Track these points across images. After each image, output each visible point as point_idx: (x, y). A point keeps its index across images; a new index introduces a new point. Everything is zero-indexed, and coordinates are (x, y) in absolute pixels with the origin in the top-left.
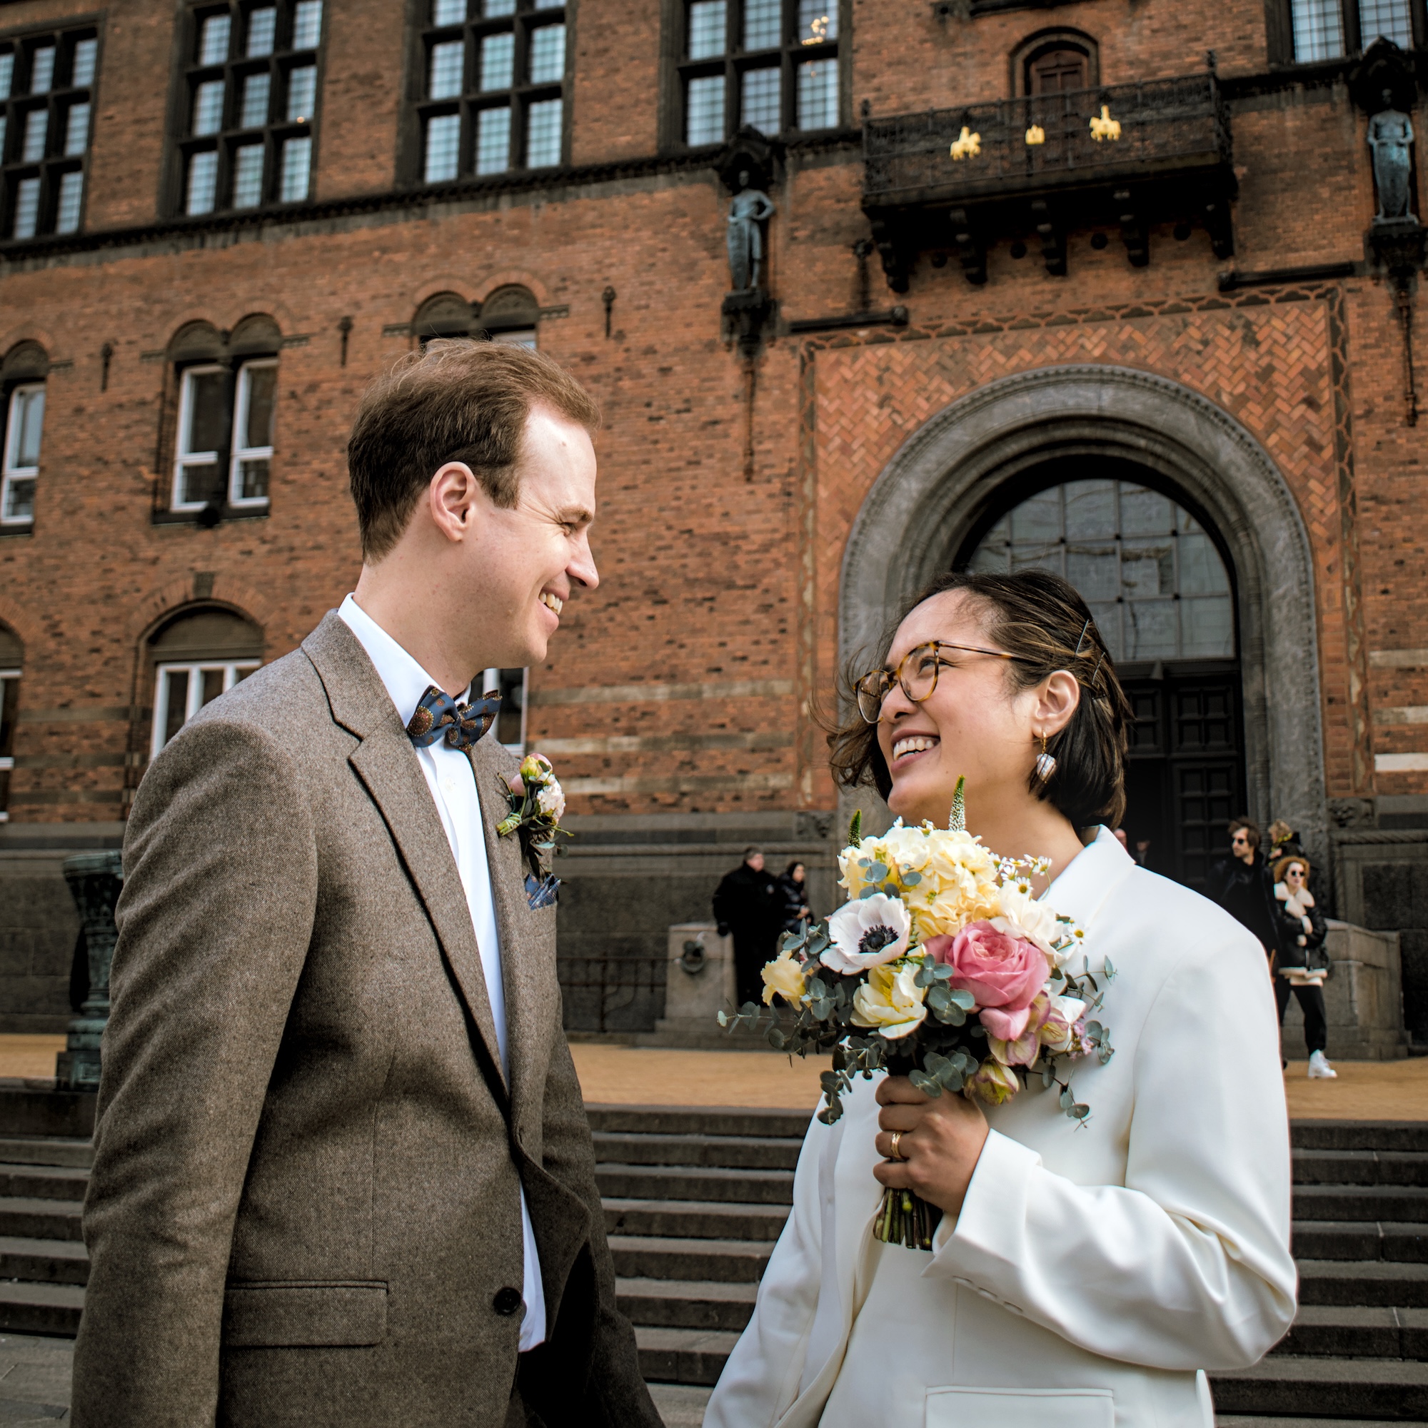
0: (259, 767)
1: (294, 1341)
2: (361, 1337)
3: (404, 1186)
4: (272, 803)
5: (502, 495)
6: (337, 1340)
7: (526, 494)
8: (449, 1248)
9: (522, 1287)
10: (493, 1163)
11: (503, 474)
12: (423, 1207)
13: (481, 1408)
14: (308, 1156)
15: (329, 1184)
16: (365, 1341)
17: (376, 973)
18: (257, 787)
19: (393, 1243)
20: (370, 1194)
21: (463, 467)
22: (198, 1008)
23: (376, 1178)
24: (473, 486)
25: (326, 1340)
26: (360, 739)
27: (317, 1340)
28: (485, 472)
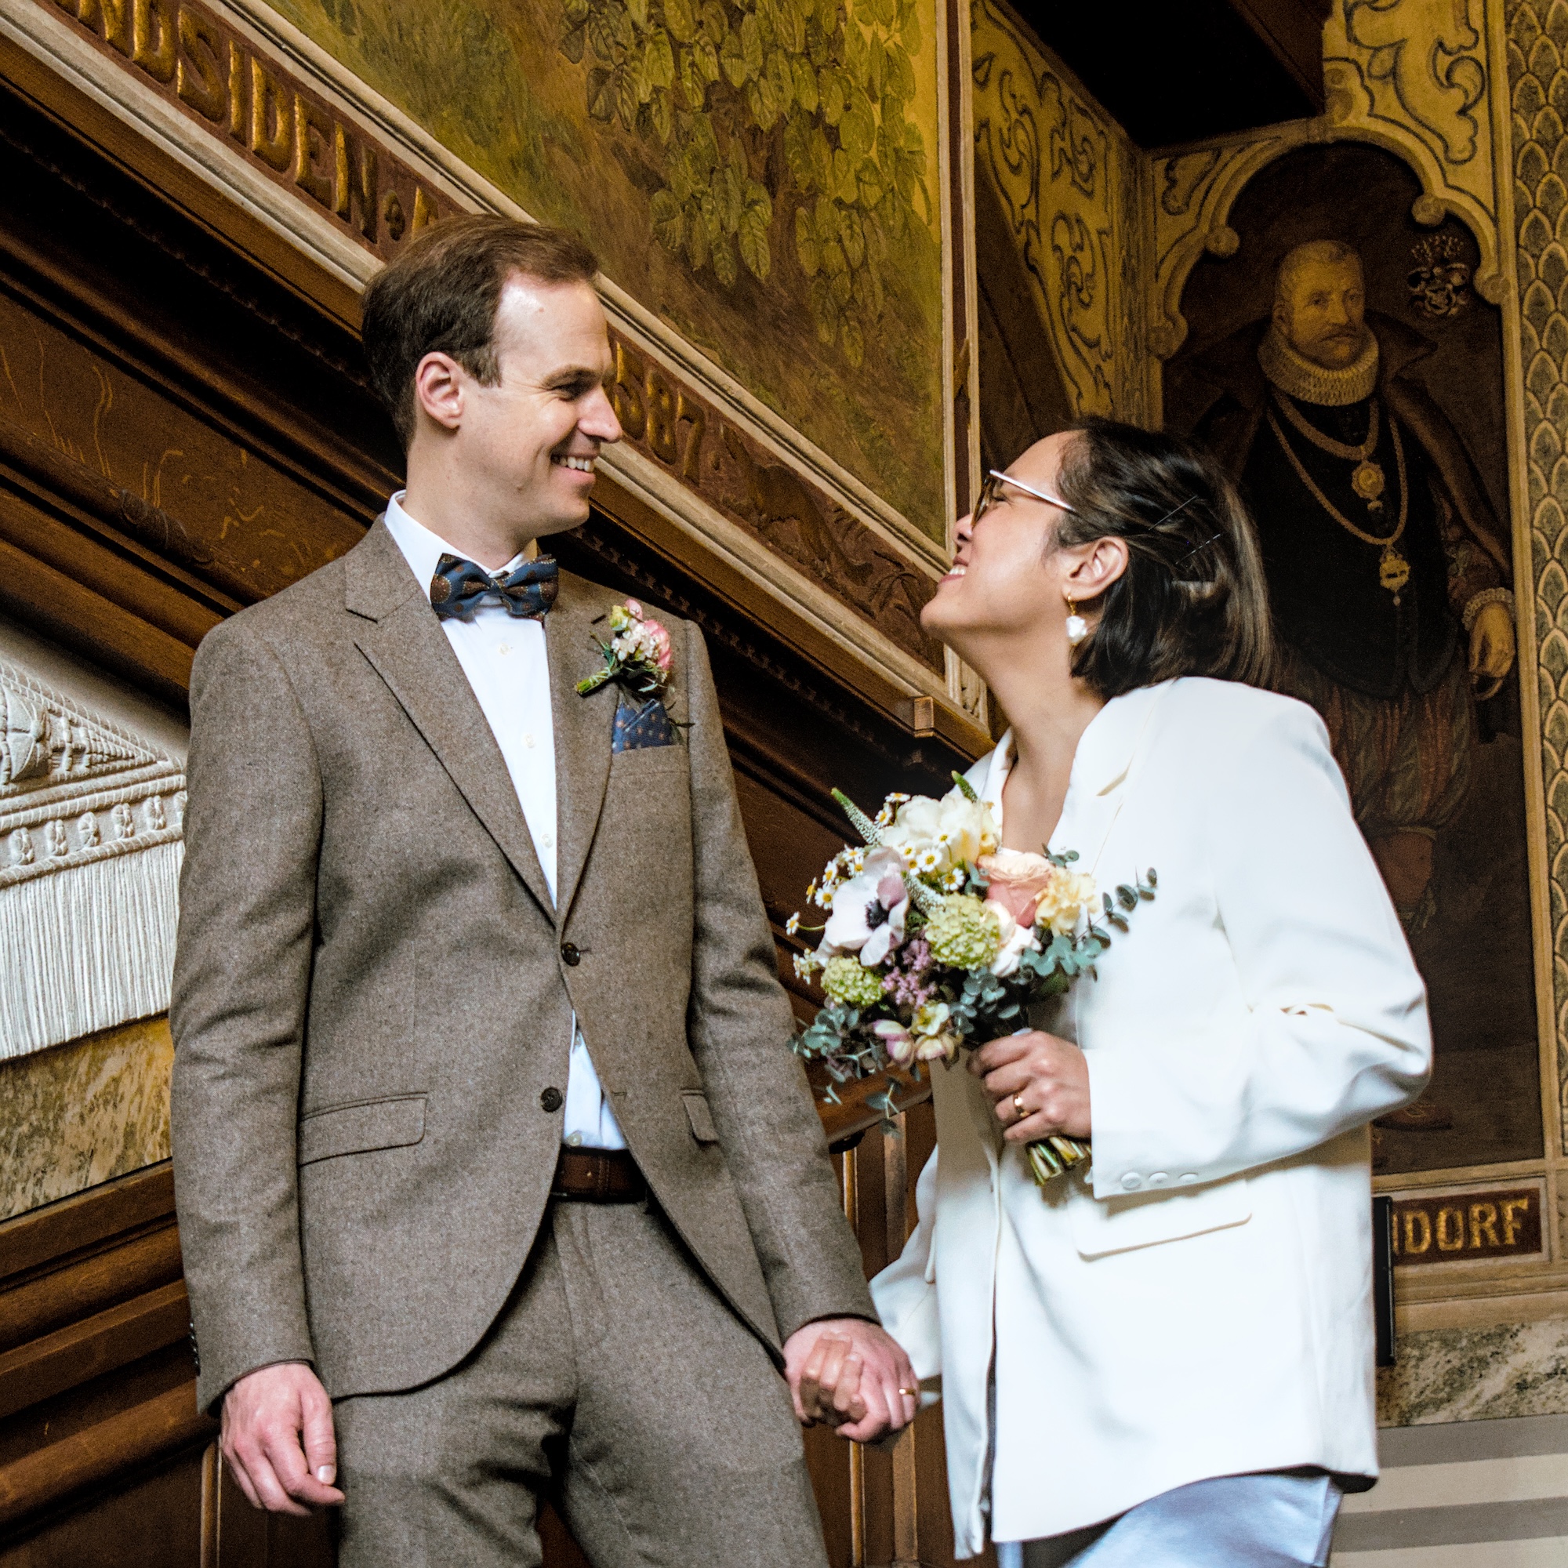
0: (242, 662)
1: (350, 1149)
2: (401, 1139)
3: (444, 1011)
4: (257, 691)
5: (484, 373)
6: (383, 1143)
7: (509, 369)
8: (487, 1058)
9: (566, 1088)
10: (537, 982)
11: (482, 353)
12: (462, 1027)
13: (526, 1190)
14: (362, 998)
15: (378, 1018)
16: (405, 1142)
17: (383, 824)
18: (243, 680)
19: (432, 1059)
20: (411, 1021)
21: (440, 356)
22: (219, 877)
23: (416, 1007)
24: (457, 371)
25: (373, 1146)
26: (375, 621)
27: (366, 1146)
28: (464, 356)
